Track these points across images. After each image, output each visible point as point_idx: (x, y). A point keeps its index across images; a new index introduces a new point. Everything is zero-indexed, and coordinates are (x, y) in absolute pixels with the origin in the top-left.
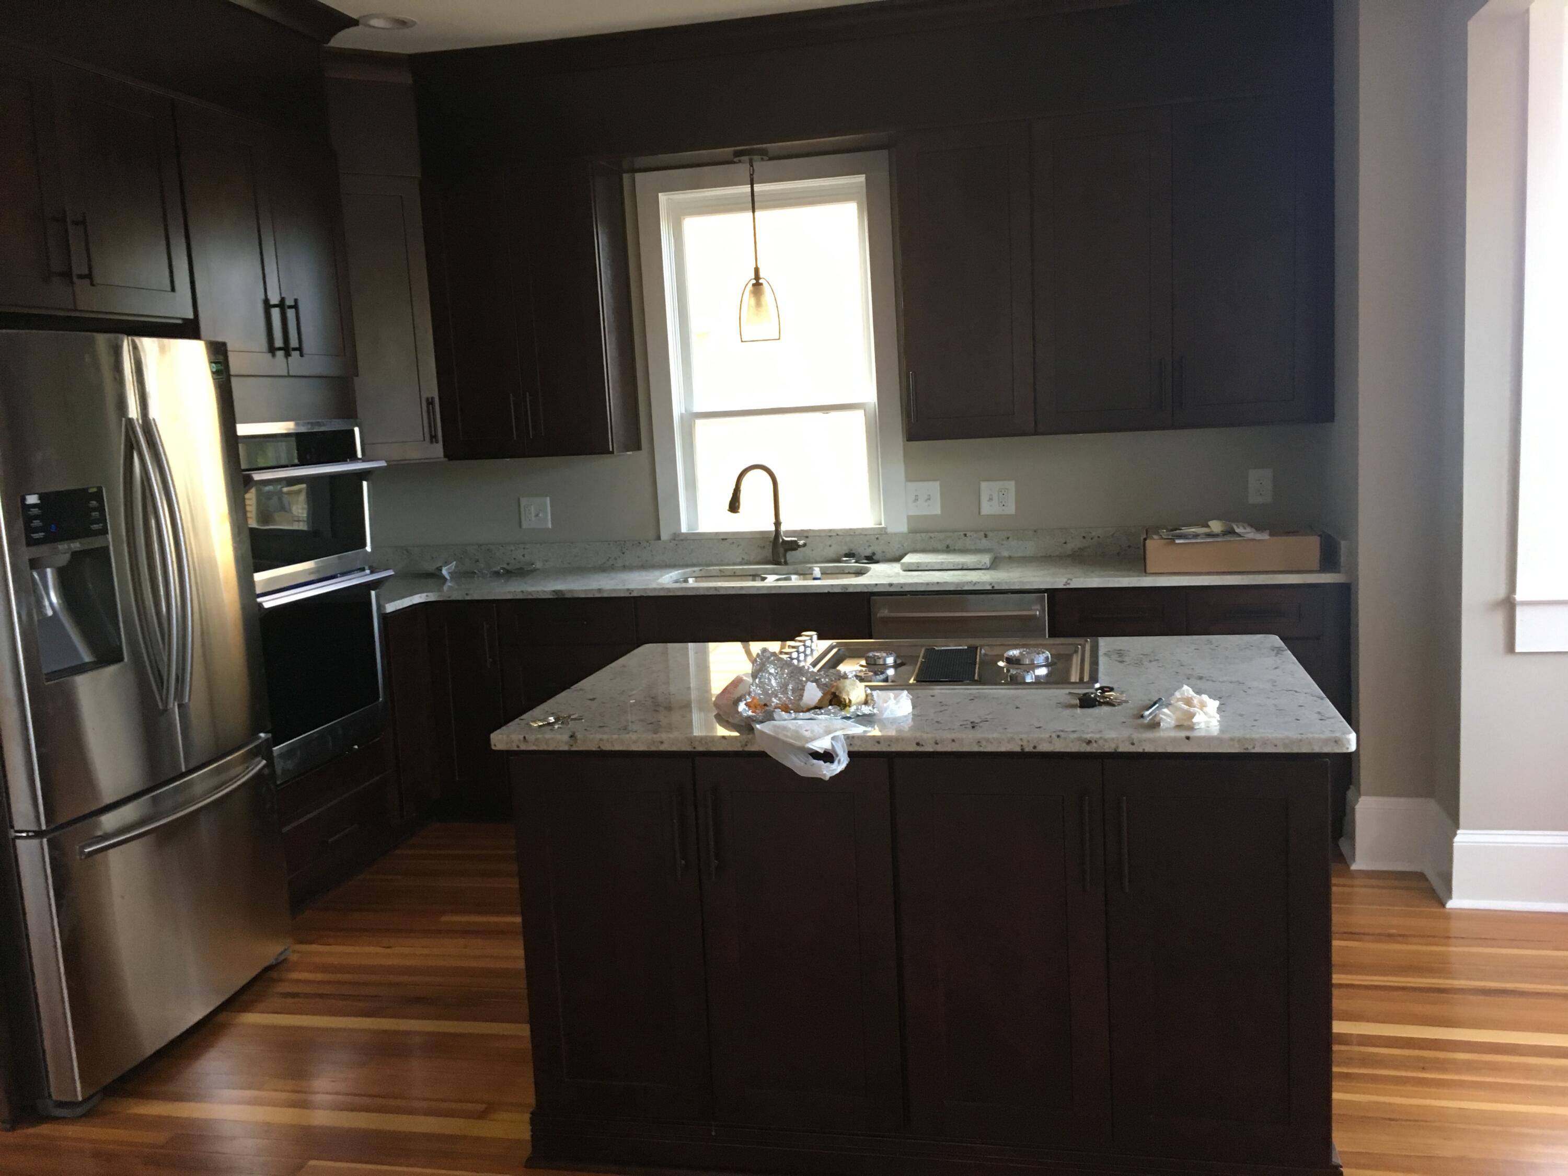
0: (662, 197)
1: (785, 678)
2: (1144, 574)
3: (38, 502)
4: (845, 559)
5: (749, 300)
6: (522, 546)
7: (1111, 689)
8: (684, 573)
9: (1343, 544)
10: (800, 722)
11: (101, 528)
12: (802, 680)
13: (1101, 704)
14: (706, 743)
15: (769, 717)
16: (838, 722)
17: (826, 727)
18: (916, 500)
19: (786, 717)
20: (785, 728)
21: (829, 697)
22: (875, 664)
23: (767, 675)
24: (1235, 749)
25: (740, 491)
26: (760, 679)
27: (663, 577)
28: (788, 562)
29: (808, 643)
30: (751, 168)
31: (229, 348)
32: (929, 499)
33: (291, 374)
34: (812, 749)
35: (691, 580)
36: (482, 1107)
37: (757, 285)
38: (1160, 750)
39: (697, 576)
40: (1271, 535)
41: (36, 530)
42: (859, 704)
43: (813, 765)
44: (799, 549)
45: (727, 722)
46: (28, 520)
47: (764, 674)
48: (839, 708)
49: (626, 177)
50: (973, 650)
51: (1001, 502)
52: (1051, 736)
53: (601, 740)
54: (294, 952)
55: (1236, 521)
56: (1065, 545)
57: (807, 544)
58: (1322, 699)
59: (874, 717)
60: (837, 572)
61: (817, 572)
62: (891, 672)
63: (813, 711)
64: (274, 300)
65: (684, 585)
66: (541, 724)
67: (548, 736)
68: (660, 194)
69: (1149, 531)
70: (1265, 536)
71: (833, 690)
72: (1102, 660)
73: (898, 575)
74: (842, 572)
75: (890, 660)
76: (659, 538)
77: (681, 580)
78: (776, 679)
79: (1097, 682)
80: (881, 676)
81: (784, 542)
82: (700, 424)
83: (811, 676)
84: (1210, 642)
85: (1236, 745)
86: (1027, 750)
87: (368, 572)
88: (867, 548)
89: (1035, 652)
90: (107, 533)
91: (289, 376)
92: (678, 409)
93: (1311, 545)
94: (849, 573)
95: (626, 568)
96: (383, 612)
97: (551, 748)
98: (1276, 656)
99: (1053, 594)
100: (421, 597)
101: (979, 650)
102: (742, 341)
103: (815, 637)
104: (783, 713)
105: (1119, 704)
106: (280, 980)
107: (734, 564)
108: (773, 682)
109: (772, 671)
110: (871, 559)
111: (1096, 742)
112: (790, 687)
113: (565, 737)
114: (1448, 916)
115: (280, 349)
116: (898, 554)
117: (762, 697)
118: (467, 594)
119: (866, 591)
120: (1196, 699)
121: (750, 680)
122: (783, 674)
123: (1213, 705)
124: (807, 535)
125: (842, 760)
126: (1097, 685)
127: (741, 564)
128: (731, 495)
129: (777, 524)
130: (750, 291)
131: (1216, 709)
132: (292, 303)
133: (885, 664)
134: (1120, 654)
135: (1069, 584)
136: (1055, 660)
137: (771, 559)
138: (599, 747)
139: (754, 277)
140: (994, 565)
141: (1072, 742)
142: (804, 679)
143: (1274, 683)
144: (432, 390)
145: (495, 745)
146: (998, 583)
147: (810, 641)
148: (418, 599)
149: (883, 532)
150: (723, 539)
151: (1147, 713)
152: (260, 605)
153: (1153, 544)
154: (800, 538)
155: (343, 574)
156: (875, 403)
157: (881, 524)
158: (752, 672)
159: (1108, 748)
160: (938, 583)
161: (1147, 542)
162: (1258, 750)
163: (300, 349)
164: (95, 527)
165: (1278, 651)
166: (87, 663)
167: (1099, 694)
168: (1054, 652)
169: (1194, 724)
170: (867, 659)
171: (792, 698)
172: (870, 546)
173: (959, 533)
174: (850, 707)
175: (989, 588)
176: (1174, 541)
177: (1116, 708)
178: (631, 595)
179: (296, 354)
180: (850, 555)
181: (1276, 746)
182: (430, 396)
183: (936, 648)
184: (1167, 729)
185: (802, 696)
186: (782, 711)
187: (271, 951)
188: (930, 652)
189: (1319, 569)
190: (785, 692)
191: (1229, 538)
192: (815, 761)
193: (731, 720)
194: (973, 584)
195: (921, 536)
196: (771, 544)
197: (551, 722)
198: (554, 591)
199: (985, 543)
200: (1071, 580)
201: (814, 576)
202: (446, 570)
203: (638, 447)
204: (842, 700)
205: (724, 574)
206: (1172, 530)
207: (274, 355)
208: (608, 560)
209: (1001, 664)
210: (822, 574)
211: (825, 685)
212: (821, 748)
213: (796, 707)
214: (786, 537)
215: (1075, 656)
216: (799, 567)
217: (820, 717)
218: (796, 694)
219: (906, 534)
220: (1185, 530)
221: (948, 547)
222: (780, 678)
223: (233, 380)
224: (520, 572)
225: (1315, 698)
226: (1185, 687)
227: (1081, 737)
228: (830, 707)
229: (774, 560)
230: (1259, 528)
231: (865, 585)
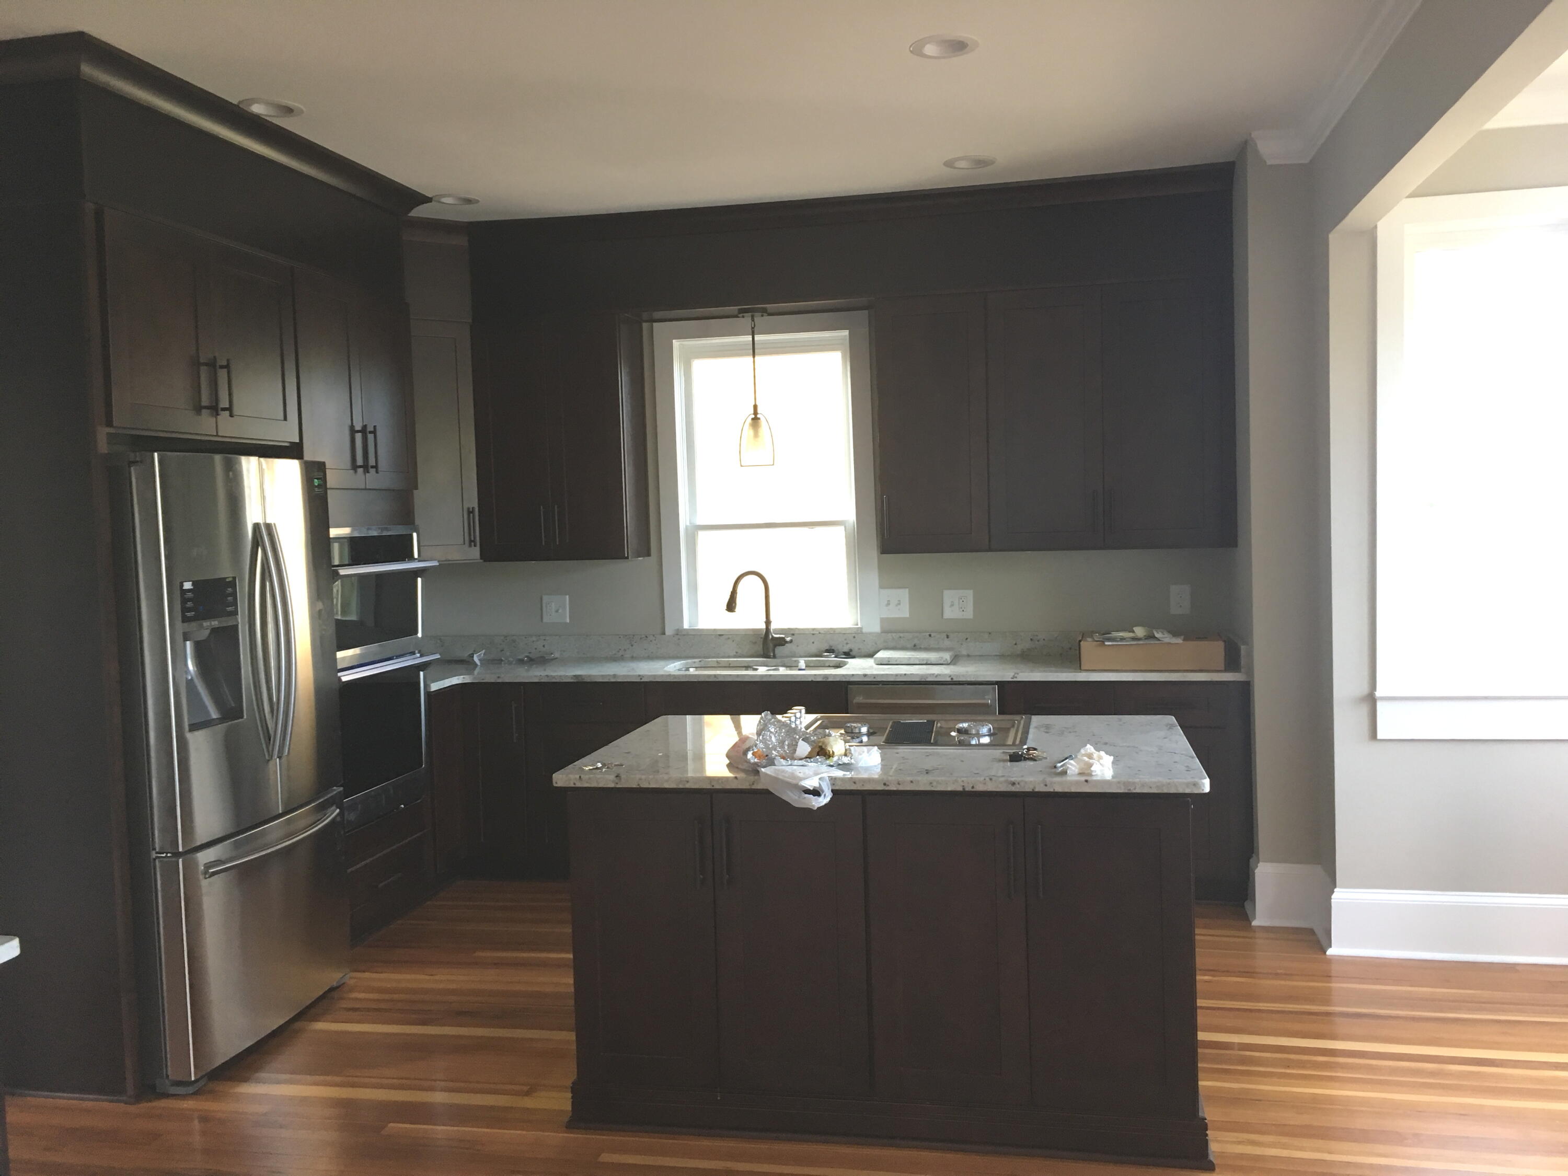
0: (676, 343)
1: (782, 736)
2: (1080, 671)
3: (192, 587)
4: (826, 654)
5: (749, 431)
6: (543, 638)
7: (1035, 749)
8: (687, 664)
9: (1243, 648)
10: (795, 767)
11: (233, 610)
12: (796, 738)
13: (1025, 759)
14: (722, 782)
15: (771, 762)
16: (824, 768)
17: (815, 771)
18: (888, 604)
19: (784, 764)
20: (783, 771)
21: (817, 750)
22: (852, 733)
23: (768, 733)
24: (1121, 790)
25: (736, 593)
26: (763, 736)
27: (669, 666)
28: (777, 656)
29: (798, 715)
30: (753, 322)
31: (328, 466)
32: (899, 604)
33: (368, 487)
34: (805, 787)
35: (691, 670)
36: (526, 1088)
37: (756, 419)
38: (1066, 790)
39: (697, 666)
40: (1184, 640)
41: (189, 610)
42: (841, 755)
43: (805, 798)
44: (787, 645)
45: (737, 768)
46: (184, 601)
47: (766, 732)
48: (825, 758)
49: (645, 326)
50: (931, 723)
51: (961, 608)
52: (985, 779)
53: (640, 779)
54: (351, 978)
55: (1157, 628)
56: (1016, 646)
57: (793, 641)
58: (1193, 757)
59: (852, 766)
60: (819, 665)
61: (802, 664)
62: (865, 739)
63: (804, 760)
64: (358, 428)
65: (687, 673)
66: (592, 768)
67: (599, 776)
68: (674, 341)
69: (1084, 636)
70: (1179, 641)
71: (820, 744)
72: (1032, 731)
73: (871, 667)
74: (823, 665)
75: (864, 730)
76: (664, 634)
77: (684, 669)
78: (775, 737)
79: (1025, 744)
80: (857, 739)
81: (773, 638)
82: (702, 535)
83: (803, 735)
84: (1120, 720)
85: (1123, 787)
86: (967, 789)
87: (418, 655)
88: (845, 645)
89: (981, 725)
90: (238, 614)
91: (366, 489)
92: (684, 520)
93: (1217, 649)
94: (829, 666)
95: (633, 658)
96: (428, 691)
97: (601, 785)
98: (1168, 730)
99: (1001, 685)
100: (458, 679)
101: (935, 723)
102: (741, 466)
103: (803, 711)
104: (782, 760)
105: (1040, 760)
106: (342, 999)
107: (729, 657)
108: (773, 739)
109: (773, 730)
110: (849, 655)
111: (1019, 783)
112: (787, 743)
113: (612, 777)
114: (1329, 961)
115: (360, 467)
116: (872, 650)
117: (764, 750)
118: (499, 677)
119: (844, 680)
120: (1096, 754)
121: (755, 737)
122: (781, 733)
123: (1108, 760)
124: (793, 633)
125: (827, 795)
126: (1025, 747)
127: (735, 657)
128: (729, 597)
129: (768, 622)
130: (750, 424)
131: (1111, 763)
132: (372, 429)
133: (860, 733)
134: (1048, 728)
135: (1016, 677)
136: (996, 732)
137: (762, 653)
138: (639, 785)
139: (753, 413)
140: (955, 660)
141: (1001, 783)
142: (797, 737)
143: (1160, 748)
144: (473, 501)
145: (556, 783)
146: (957, 676)
147: (799, 713)
148: (455, 680)
149: (859, 632)
150: (720, 635)
151: (1059, 765)
152: (339, 678)
153: (1087, 646)
154: (787, 635)
155: (398, 657)
156: (854, 522)
157: (857, 625)
158: (757, 731)
159: (1028, 789)
160: (905, 674)
161: (1082, 643)
162: (1138, 790)
163: (376, 467)
164: (229, 609)
165: (1171, 727)
166: (214, 719)
167: (1025, 752)
168: (996, 726)
169: (1092, 771)
170: (846, 728)
171: (788, 751)
172: (847, 644)
173: (925, 634)
174: (833, 757)
175: (949, 679)
176: (1104, 643)
177: (1037, 762)
178: (642, 681)
179: (373, 471)
180: (830, 651)
181: (1151, 787)
182: (471, 506)
183: (902, 721)
184: (1073, 775)
185: (796, 750)
186: (781, 758)
187: (332, 977)
188: (896, 725)
189: (1223, 669)
190: (782, 747)
191: (1152, 642)
192: (807, 795)
193: (740, 766)
194: (935, 676)
195: (892, 636)
196: (762, 640)
197: (599, 766)
198: (575, 676)
199: (947, 643)
200: (1018, 674)
201: (799, 668)
202: (478, 656)
203: (648, 554)
204: (827, 752)
205: (720, 665)
206: (1104, 634)
207: (356, 472)
208: (619, 652)
209: (953, 734)
210: (806, 666)
211: (814, 741)
212: (811, 786)
213: (790, 756)
214: (775, 634)
215: (1012, 729)
216: (786, 660)
217: (810, 764)
218: (791, 749)
219: (878, 633)
220: (1115, 634)
221: (915, 646)
222: (779, 736)
223: (329, 492)
224: (542, 660)
225: (1188, 757)
226: (1089, 746)
227: (1007, 780)
228: (818, 757)
229: (764, 654)
230: (1175, 634)
231: (843, 675)
